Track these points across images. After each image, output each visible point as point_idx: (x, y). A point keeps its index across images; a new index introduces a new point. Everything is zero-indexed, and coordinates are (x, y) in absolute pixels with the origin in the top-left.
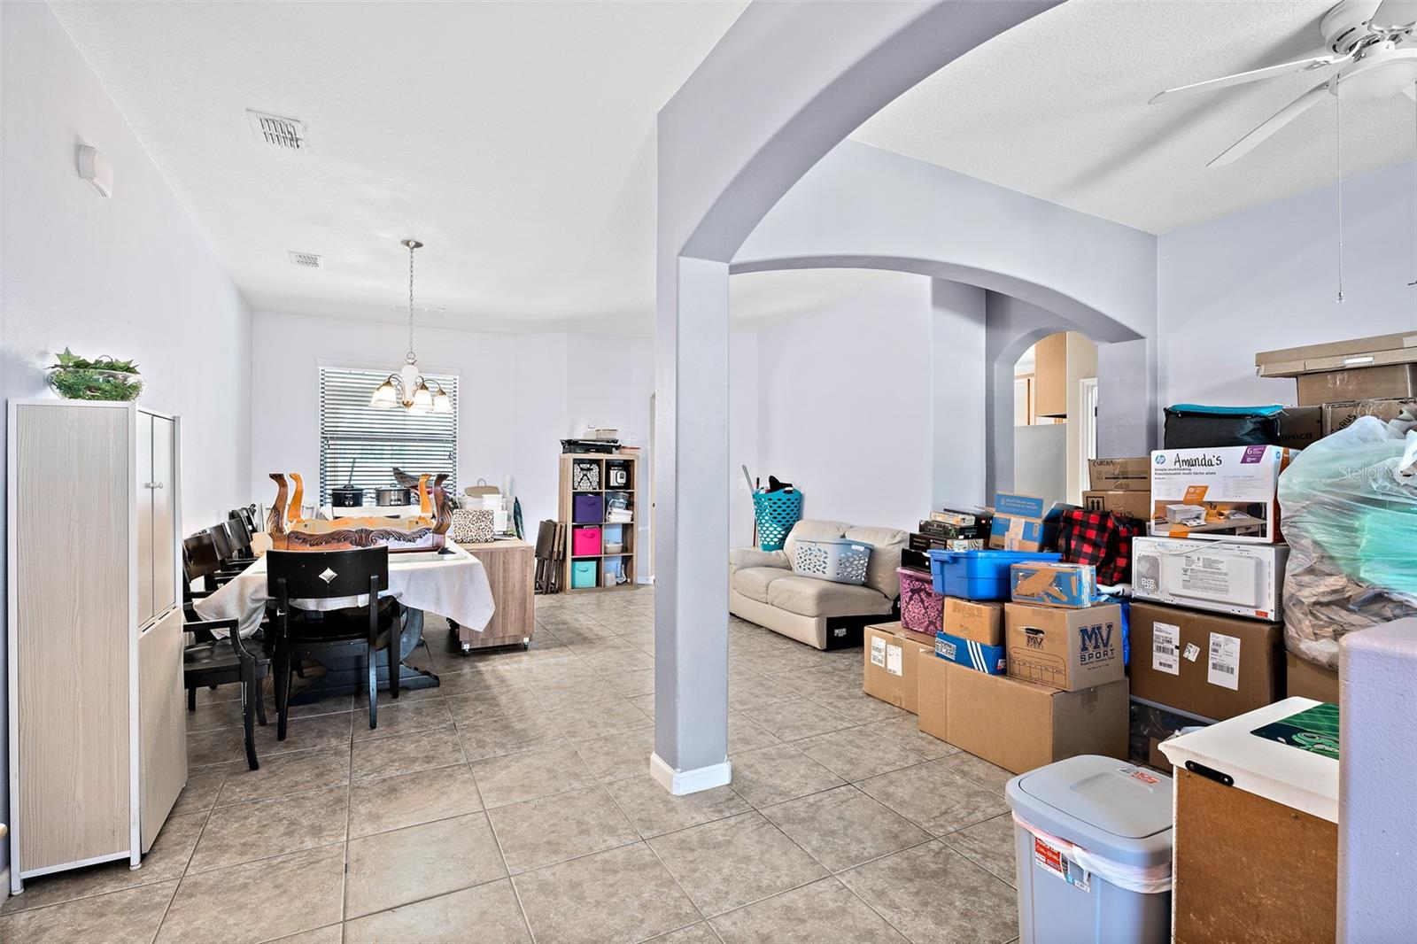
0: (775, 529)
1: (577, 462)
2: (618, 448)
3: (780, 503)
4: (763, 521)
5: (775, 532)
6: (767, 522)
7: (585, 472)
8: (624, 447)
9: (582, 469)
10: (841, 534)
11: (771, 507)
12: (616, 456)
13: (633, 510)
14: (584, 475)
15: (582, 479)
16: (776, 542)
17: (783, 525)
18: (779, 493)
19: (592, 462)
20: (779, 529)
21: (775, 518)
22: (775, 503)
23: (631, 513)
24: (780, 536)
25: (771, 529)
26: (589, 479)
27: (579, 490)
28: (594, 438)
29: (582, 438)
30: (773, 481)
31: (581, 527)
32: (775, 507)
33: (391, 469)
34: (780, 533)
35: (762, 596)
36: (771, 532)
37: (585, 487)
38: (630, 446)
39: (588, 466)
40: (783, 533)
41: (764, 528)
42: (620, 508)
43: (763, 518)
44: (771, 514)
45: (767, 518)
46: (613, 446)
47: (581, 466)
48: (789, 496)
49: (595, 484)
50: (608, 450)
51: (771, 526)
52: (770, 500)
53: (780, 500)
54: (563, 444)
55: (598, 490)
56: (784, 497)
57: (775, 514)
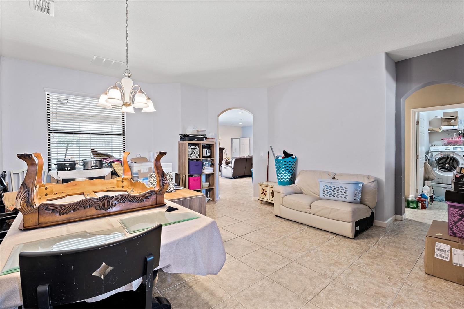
0: (287, 175)
1: (190, 145)
2: (206, 138)
3: (290, 163)
4: (281, 171)
5: (287, 176)
6: (283, 171)
7: (193, 150)
8: (209, 138)
9: (192, 149)
10: (332, 177)
11: (285, 165)
12: (205, 142)
13: (214, 167)
14: (193, 151)
15: (192, 153)
16: (287, 180)
17: (291, 173)
18: (290, 159)
19: (196, 145)
20: (289, 175)
21: (287, 170)
22: (287, 163)
23: (213, 168)
24: (289, 178)
25: (286, 174)
26: (195, 153)
27: (191, 158)
28: (196, 134)
29: (191, 133)
30: (285, 153)
31: (192, 176)
32: (287, 165)
33: (90, 150)
34: (289, 176)
35: (308, 210)
36: (285, 176)
37: (193, 157)
38: (211, 138)
39: (195, 147)
40: (291, 176)
41: (282, 174)
42: (208, 166)
43: (281, 170)
44: (285, 168)
45: (283, 170)
46: (204, 138)
47: (192, 147)
48: (293, 160)
49: (197, 155)
50: (201, 139)
51: (285, 173)
52: (285, 161)
53: (290, 161)
54: (180, 136)
55: (199, 158)
56: (292, 160)
57: (287, 168)
